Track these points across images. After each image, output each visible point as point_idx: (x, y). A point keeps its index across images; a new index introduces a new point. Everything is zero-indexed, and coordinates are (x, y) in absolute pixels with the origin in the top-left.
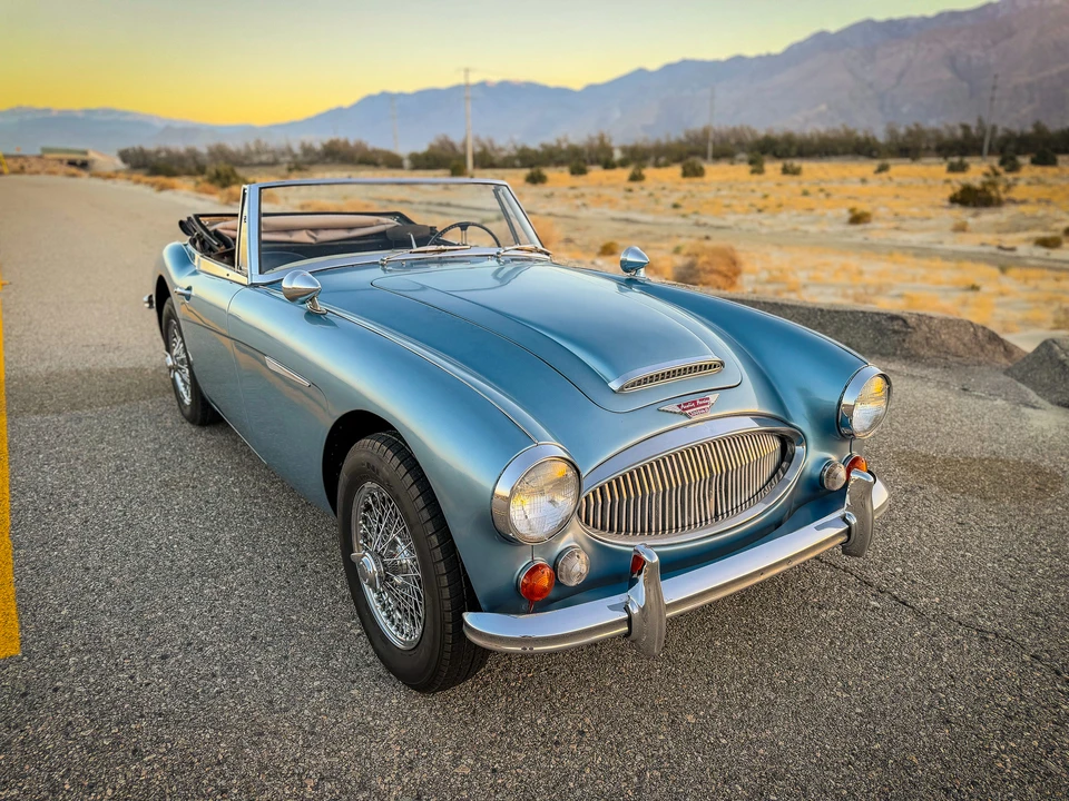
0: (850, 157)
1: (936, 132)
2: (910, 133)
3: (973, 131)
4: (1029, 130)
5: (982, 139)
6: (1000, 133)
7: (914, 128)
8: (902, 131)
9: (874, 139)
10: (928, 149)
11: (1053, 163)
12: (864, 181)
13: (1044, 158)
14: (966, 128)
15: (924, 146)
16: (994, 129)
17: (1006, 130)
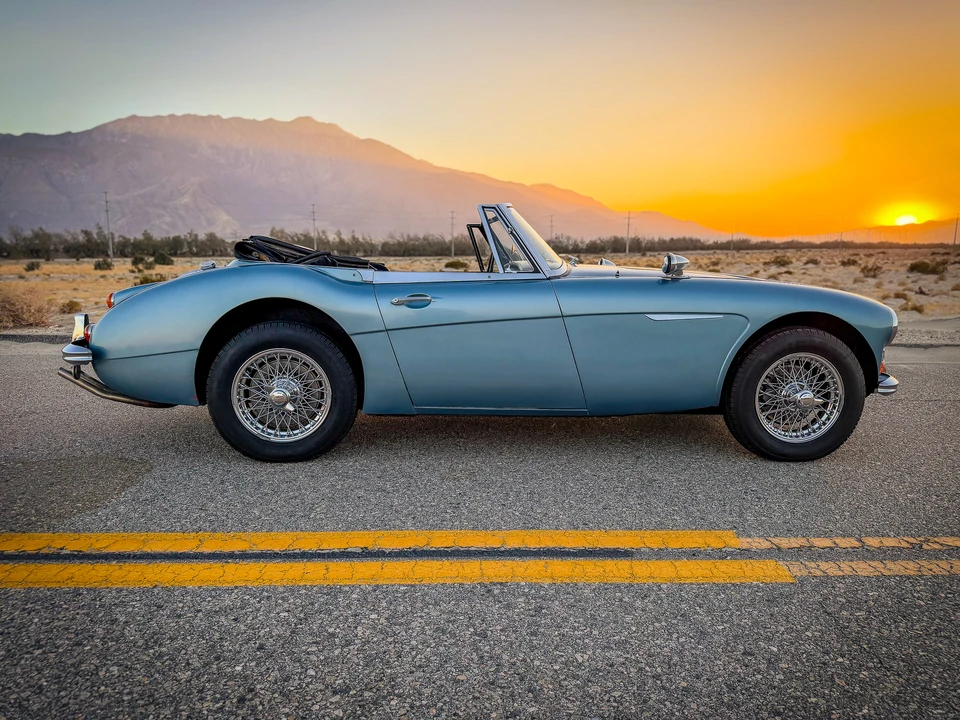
1: (58, 236)
2: (36, 236)
3: (95, 236)
4: (140, 237)
5: (106, 245)
6: (116, 240)
7: (36, 229)
8: (28, 233)
9: (1, 240)
10: (56, 251)
11: (170, 263)
12: (22, 277)
13: (164, 260)
14: (86, 233)
15: (52, 247)
16: (113, 234)
17: (121, 236)
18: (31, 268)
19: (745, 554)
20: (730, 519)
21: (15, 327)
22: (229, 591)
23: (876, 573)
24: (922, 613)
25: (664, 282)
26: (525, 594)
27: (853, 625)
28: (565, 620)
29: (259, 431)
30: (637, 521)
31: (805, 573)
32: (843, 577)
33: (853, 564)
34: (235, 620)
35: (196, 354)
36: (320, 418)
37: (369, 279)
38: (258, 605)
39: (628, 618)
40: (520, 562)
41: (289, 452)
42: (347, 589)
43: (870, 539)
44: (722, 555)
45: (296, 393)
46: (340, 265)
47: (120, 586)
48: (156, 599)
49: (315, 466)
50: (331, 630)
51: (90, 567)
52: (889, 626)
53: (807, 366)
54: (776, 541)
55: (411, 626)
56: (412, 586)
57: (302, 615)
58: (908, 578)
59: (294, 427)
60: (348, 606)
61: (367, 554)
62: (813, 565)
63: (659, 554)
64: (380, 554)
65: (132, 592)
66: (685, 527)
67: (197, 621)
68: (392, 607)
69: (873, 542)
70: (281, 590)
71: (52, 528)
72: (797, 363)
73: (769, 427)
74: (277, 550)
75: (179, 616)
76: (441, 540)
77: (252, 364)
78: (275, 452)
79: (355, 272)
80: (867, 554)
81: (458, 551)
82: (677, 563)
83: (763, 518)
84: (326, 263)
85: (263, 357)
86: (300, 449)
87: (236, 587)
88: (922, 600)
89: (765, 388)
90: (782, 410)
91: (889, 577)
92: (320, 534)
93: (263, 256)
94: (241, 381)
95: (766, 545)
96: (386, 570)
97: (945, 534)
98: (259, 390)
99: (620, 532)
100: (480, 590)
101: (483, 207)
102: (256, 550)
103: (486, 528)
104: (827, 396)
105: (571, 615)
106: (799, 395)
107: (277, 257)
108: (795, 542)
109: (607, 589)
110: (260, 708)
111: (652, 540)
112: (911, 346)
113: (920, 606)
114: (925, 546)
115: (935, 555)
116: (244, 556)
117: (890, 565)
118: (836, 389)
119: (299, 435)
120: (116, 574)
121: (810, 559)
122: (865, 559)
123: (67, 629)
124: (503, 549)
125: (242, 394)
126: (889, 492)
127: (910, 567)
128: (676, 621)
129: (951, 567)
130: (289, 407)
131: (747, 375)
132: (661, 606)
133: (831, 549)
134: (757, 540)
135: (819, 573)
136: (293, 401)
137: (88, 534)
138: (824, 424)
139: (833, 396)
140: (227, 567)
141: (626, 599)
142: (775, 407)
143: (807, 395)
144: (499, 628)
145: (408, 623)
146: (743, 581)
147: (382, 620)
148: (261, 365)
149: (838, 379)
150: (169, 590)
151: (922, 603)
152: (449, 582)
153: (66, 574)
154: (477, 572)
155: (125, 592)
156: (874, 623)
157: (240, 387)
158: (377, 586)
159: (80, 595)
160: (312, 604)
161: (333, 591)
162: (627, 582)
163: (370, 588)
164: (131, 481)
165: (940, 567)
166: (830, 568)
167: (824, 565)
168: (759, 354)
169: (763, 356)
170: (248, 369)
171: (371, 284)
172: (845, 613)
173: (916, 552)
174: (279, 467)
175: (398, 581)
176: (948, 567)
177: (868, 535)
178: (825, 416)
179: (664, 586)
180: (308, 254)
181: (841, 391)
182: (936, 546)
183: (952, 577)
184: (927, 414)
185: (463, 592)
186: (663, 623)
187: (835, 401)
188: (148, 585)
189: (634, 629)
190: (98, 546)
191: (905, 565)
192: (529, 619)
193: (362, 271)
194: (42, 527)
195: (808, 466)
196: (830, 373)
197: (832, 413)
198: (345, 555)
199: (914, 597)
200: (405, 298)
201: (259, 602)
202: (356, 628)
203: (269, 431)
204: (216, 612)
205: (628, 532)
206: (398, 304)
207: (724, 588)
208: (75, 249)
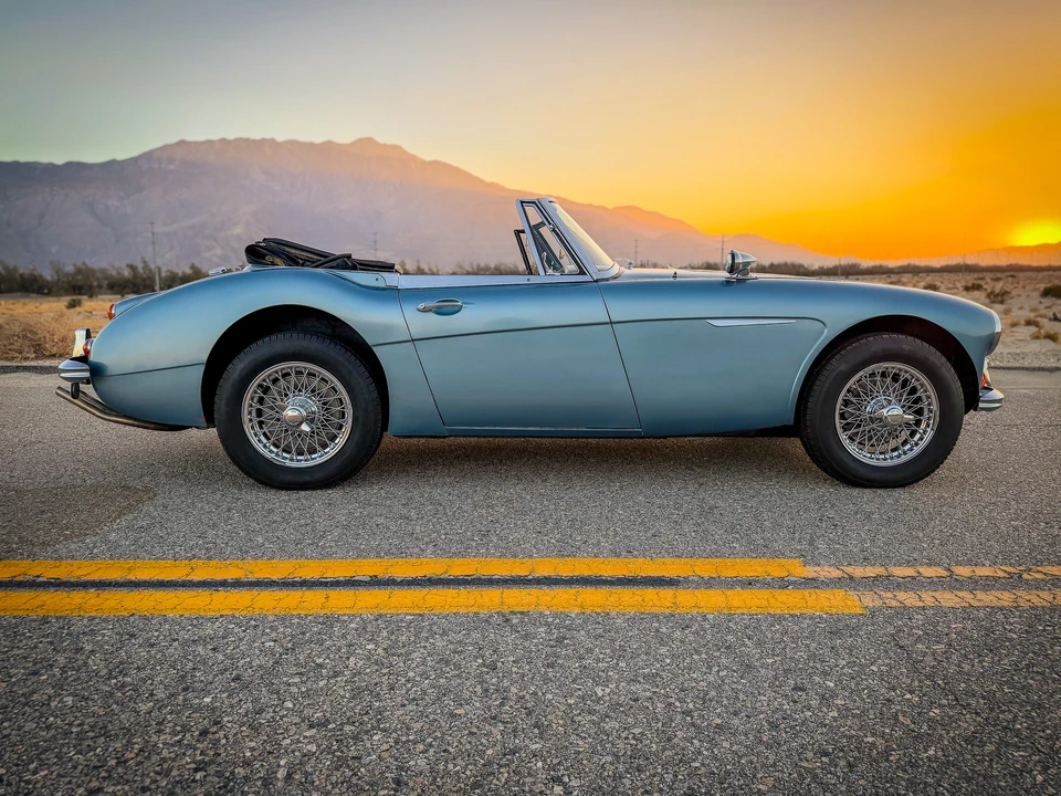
0: (19, 294)
1: (103, 271)
2: (79, 271)
3: (141, 271)
4: (188, 271)
5: (152, 279)
6: (164, 274)
7: (79, 264)
8: (70, 269)
9: (41, 276)
10: (100, 287)
14: (132, 267)
15: (95, 284)
16: (159, 269)
17: (168, 271)
18: (72, 305)
19: (811, 583)
20: (799, 547)
21: (37, 358)
22: (213, 620)
23: (964, 604)
24: (1013, 646)
25: (728, 283)
26: (548, 624)
27: (929, 659)
28: (590, 651)
29: (273, 455)
30: (690, 549)
31: (878, 603)
32: (924, 608)
33: (936, 595)
34: (214, 649)
35: (203, 367)
36: (341, 441)
37: (394, 284)
38: (243, 635)
39: (663, 650)
40: (547, 591)
41: (307, 478)
42: (346, 618)
43: (961, 568)
44: (783, 584)
45: (313, 413)
46: (360, 269)
47: (94, 614)
48: (128, 628)
49: (335, 494)
50: (319, 661)
51: (65, 594)
52: (972, 660)
53: (895, 378)
54: (849, 570)
55: (411, 657)
56: (420, 615)
57: (289, 645)
58: (1001, 609)
59: (312, 451)
60: (344, 636)
61: (375, 582)
62: (889, 595)
63: (709, 583)
64: (391, 583)
65: (105, 621)
66: (745, 555)
67: (171, 650)
68: (393, 637)
69: (963, 571)
70: (271, 618)
71: (33, 556)
72: (884, 375)
73: (852, 448)
74: (274, 578)
75: (152, 645)
76: (459, 568)
77: (264, 380)
78: (289, 478)
79: (378, 276)
80: (954, 583)
81: (479, 579)
82: (729, 593)
83: (838, 546)
84: (346, 267)
85: (277, 372)
86: (319, 475)
87: (222, 616)
88: (1015, 633)
89: (846, 403)
90: (867, 429)
91: (977, 609)
92: (325, 563)
93: (277, 260)
94: (252, 399)
95: (836, 573)
96: (392, 599)
97: (1051, 563)
98: (272, 408)
99: (668, 560)
100: (497, 619)
101: (522, 202)
102: (252, 578)
103: (515, 556)
104: (919, 412)
105: (597, 646)
106: (885, 411)
107: (293, 261)
108: (871, 571)
109: (642, 619)
110: (224, 741)
111: (704, 568)
112: (1034, 369)
113: (1011, 640)
114: (1025, 576)
115: (1037, 586)
116: (237, 584)
117: (980, 595)
118: (930, 404)
119: (319, 459)
120: (92, 601)
121: (887, 589)
122: (951, 588)
123: (26, 658)
124: (530, 577)
125: (254, 414)
126: (989, 519)
127: (1006, 598)
128: (718, 654)
129: (1054, 598)
130: (305, 427)
131: (825, 389)
132: (703, 637)
133: (914, 578)
134: (826, 568)
135: (894, 603)
136: (310, 421)
137: (69, 561)
138: (917, 444)
139: (926, 412)
140: (215, 594)
141: (664, 630)
142: (859, 426)
143: (894, 411)
144: (512, 659)
145: (408, 654)
146: (803, 612)
147: (380, 651)
148: (275, 381)
149: (932, 392)
150: (145, 618)
151: (1015, 636)
152: (463, 611)
153: (38, 602)
154: (497, 601)
155: (97, 621)
156: (954, 657)
157: (251, 406)
158: (381, 615)
159: (47, 623)
160: (303, 633)
161: (329, 621)
162: (668, 611)
163: (372, 618)
164: (130, 508)
165: (1041, 598)
166: (909, 599)
167: (901, 596)
168: (839, 364)
169: (844, 367)
170: (260, 386)
171: (395, 289)
172: (920, 646)
173: (1013, 582)
174: (294, 495)
175: (405, 611)
176: (1050, 598)
177: (958, 563)
178: (918, 436)
179: (710, 617)
180: (326, 257)
181: (935, 407)
182: (1038, 576)
183: (1053, 609)
184: (1045, 439)
185: (479, 621)
186: (703, 656)
187: (929, 419)
188: (125, 614)
189: (668, 661)
190: (79, 573)
191: (999, 596)
192: (549, 650)
193: (385, 275)
194: (22, 554)
195: (897, 493)
196: (922, 385)
197: (925, 432)
198: (351, 583)
199: (1005, 629)
200: (433, 304)
201: (244, 631)
202: (348, 658)
203: (285, 455)
204: (194, 641)
205: (677, 560)
206: (425, 310)
207: (780, 619)
208: (120, 285)
